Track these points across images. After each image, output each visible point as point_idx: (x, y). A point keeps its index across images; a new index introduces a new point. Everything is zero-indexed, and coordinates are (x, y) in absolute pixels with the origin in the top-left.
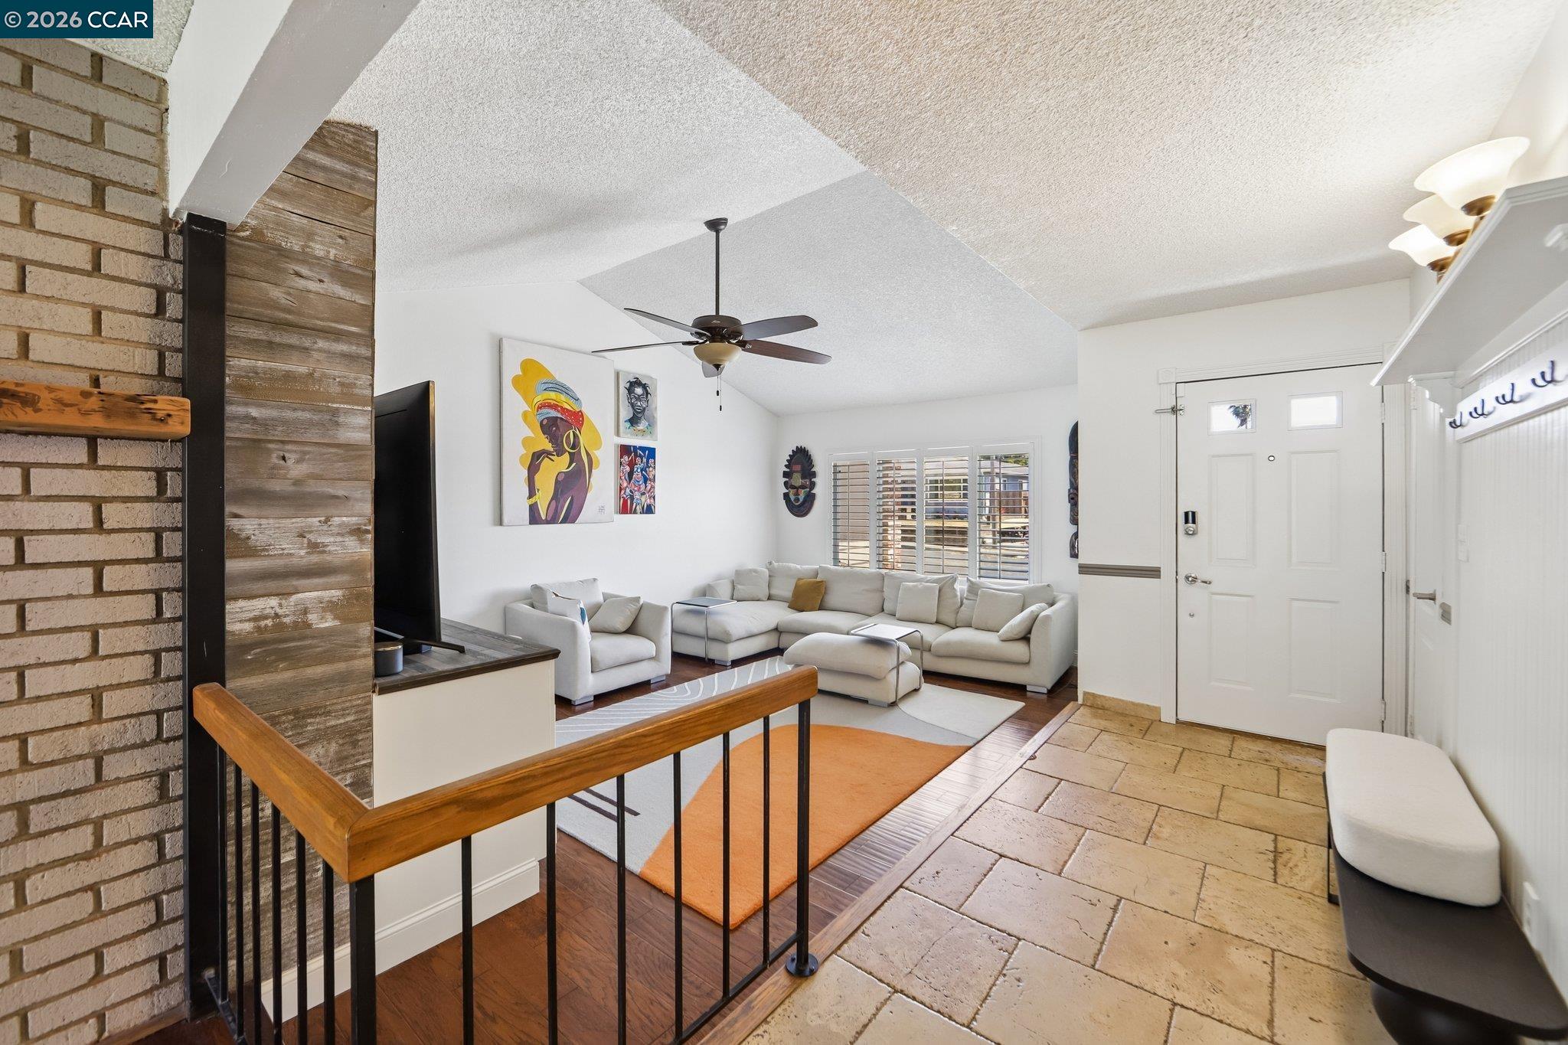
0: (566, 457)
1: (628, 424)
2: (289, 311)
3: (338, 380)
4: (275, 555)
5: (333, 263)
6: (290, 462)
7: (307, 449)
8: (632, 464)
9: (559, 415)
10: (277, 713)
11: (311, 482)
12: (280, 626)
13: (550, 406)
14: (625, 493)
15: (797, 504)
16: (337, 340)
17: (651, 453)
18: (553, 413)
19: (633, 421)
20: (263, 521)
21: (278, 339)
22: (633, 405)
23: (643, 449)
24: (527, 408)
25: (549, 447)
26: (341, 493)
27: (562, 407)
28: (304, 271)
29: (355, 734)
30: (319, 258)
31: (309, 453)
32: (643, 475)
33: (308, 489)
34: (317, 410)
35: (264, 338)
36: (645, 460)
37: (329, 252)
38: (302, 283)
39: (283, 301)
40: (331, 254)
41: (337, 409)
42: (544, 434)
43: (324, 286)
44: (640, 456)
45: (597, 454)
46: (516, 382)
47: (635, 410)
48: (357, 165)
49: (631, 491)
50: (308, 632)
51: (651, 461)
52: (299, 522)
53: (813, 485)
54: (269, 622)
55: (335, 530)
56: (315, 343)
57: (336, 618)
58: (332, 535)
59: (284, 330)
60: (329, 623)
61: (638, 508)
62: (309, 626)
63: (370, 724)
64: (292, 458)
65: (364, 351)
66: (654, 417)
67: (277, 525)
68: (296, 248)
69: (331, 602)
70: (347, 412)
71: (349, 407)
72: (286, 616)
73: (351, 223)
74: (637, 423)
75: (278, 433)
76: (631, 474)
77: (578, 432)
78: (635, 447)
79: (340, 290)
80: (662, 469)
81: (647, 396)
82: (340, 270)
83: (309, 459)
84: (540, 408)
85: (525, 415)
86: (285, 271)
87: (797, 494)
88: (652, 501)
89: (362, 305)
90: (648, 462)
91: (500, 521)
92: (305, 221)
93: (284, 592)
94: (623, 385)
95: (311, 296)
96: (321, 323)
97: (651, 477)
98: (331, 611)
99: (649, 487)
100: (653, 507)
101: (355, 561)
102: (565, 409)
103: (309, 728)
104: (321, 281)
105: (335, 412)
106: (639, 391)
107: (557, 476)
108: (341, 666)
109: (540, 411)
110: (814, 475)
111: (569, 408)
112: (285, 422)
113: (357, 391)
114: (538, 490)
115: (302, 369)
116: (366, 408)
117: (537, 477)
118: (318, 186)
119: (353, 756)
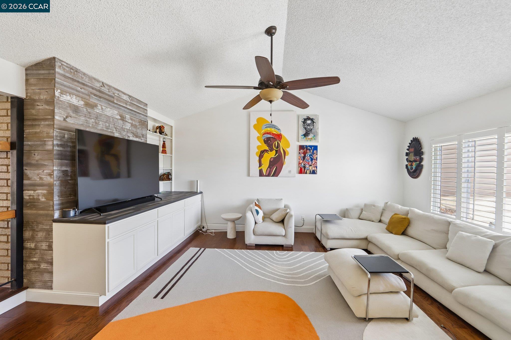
0: (274, 152)
1: (303, 137)
2: (36, 116)
3: (46, 132)
4: (33, 180)
5: (45, 100)
6: (36, 155)
7: (39, 152)
8: (305, 153)
9: (271, 136)
10: (33, 221)
11: (40, 161)
12: (34, 198)
13: (268, 133)
14: (301, 165)
15: (411, 171)
16: (45, 121)
17: (316, 148)
18: (269, 136)
19: (306, 135)
20: (31, 171)
21: (34, 124)
22: (305, 128)
23: (311, 146)
24: (258, 135)
25: (267, 148)
26: (46, 164)
27: (272, 133)
28: (39, 104)
29: (49, 232)
30: (42, 99)
31: (39, 153)
32: (310, 157)
33: (39, 163)
34: (41, 141)
35: (31, 124)
36: (311, 151)
37: (44, 97)
38: (38, 107)
39: (35, 113)
40: (45, 97)
41: (45, 140)
42: (265, 144)
43: (43, 107)
44: (310, 150)
45: (287, 150)
46: (255, 126)
47: (307, 130)
48: (50, 70)
49: (304, 164)
50: (39, 201)
51: (315, 151)
52: (37, 172)
53: (421, 160)
54: (32, 197)
55: (45, 174)
56: (41, 123)
57: (45, 198)
58: (44, 175)
59: (35, 121)
60: (43, 200)
61: (308, 171)
62: (39, 200)
63: (52, 230)
64: (36, 154)
65: (52, 123)
66: (317, 132)
67: (33, 172)
68: (37, 98)
69: (44, 194)
70: (48, 141)
71: (48, 139)
72: (35, 196)
73: (49, 87)
74: (307, 136)
75: (33, 149)
76: (304, 158)
77: (279, 142)
78: (306, 146)
79: (47, 107)
80: (320, 155)
81: (313, 124)
82: (47, 101)
83: (40, 155)
84: (263, 134)
85: (258, 138)
86: (35, 105)
87: (411, 165)
88: (315, 168)
89: (51, 110)
90: (313, 152)
91: (249, 175)
92: (39, 90)
93: (34, 190)
94: (301, 120)
95: (40, 110)
96: (42, 117)
97: (315, 158)
98: (44, 196)
99: (314, 163)
100: (316, 171)
101: (50, 183)
102: (274, 133)
103: (39, 227)
104: (42, 105)
105: (45, 141)
106: (309, 122)
107: (270, 159)
108: (46, 212)
109: (264, 136)
110: (422, 153)
111: (276, 133)
112: (35, 145)
113: (50, 135)
114: (263, 164)
115: (38, 131)
116: (52, 139)
117: (262, 160)
118: (42, 80)
119: (49, 238)
